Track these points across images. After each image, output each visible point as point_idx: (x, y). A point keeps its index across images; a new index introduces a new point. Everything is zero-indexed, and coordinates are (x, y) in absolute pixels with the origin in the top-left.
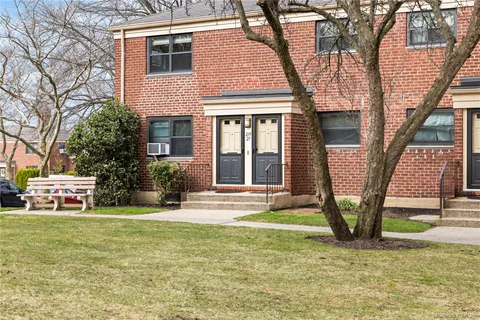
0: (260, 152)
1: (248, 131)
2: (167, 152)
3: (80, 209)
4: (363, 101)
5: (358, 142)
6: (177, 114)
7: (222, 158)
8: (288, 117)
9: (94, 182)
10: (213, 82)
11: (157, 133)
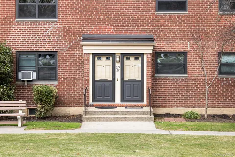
0: (126, 79)
1: (118, 65)
2: (35, 78)
3: (17, 125)
4: (189, 46)
5: (185, 73)
6: (44, 49)
7: (96, 83)
8: (150, 56)
9: (25, 105)
10: (75, 27)
11: (23, 63)
